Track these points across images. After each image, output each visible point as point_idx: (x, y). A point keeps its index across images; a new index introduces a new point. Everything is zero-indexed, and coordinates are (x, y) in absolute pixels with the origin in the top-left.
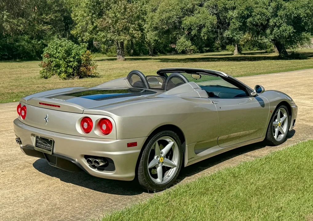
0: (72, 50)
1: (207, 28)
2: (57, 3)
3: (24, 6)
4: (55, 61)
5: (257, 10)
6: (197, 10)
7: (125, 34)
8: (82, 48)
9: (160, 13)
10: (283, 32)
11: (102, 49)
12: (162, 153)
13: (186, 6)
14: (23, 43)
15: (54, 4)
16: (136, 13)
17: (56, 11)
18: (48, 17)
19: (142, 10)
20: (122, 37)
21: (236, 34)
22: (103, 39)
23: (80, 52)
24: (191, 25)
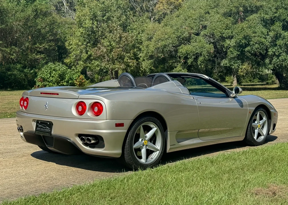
0: (65, 75)
1: (204, 57)
2: (51, 32)
3: (17, 35)
4: (48, 85)
5: (255, 40)
6: (193, 39)
7: (120, 63)
8: (76, 72)
9: (156, 41)
10: (283, 61)
11: (96, 80)
12: (146, 137)
13: (183, 35)
14: (15, 72)
15: (48, 33)
16: (131, 42)
17: (50, 41)
18: (42, 46)
19: (137, 40)
20: (117, 66)
21: (234, 63)
22: (97, 68)
23: (74, 76)
24: (188, 54)
